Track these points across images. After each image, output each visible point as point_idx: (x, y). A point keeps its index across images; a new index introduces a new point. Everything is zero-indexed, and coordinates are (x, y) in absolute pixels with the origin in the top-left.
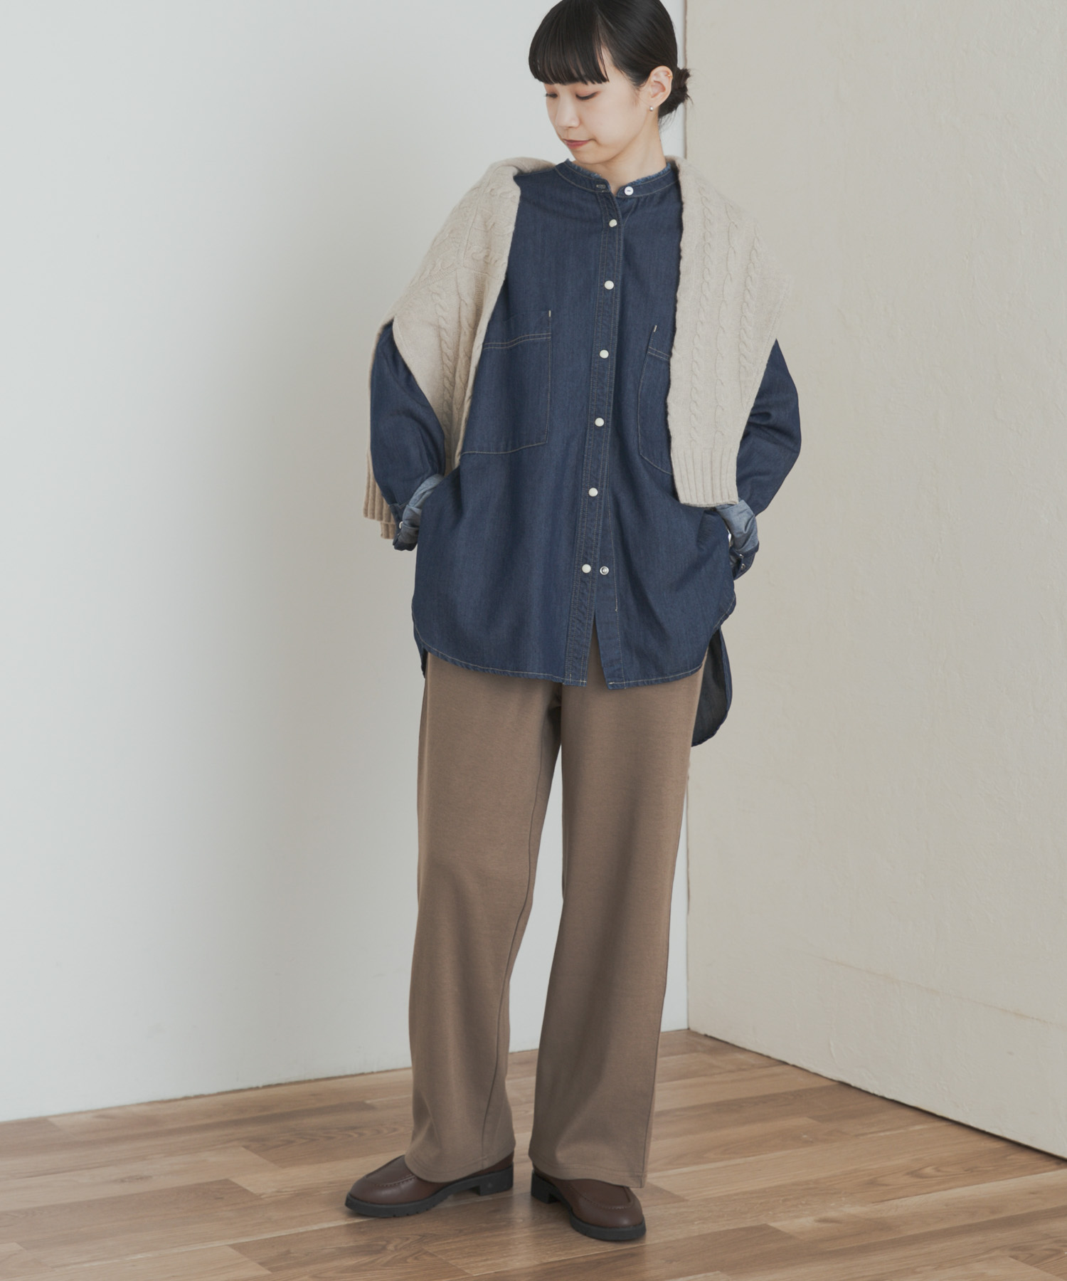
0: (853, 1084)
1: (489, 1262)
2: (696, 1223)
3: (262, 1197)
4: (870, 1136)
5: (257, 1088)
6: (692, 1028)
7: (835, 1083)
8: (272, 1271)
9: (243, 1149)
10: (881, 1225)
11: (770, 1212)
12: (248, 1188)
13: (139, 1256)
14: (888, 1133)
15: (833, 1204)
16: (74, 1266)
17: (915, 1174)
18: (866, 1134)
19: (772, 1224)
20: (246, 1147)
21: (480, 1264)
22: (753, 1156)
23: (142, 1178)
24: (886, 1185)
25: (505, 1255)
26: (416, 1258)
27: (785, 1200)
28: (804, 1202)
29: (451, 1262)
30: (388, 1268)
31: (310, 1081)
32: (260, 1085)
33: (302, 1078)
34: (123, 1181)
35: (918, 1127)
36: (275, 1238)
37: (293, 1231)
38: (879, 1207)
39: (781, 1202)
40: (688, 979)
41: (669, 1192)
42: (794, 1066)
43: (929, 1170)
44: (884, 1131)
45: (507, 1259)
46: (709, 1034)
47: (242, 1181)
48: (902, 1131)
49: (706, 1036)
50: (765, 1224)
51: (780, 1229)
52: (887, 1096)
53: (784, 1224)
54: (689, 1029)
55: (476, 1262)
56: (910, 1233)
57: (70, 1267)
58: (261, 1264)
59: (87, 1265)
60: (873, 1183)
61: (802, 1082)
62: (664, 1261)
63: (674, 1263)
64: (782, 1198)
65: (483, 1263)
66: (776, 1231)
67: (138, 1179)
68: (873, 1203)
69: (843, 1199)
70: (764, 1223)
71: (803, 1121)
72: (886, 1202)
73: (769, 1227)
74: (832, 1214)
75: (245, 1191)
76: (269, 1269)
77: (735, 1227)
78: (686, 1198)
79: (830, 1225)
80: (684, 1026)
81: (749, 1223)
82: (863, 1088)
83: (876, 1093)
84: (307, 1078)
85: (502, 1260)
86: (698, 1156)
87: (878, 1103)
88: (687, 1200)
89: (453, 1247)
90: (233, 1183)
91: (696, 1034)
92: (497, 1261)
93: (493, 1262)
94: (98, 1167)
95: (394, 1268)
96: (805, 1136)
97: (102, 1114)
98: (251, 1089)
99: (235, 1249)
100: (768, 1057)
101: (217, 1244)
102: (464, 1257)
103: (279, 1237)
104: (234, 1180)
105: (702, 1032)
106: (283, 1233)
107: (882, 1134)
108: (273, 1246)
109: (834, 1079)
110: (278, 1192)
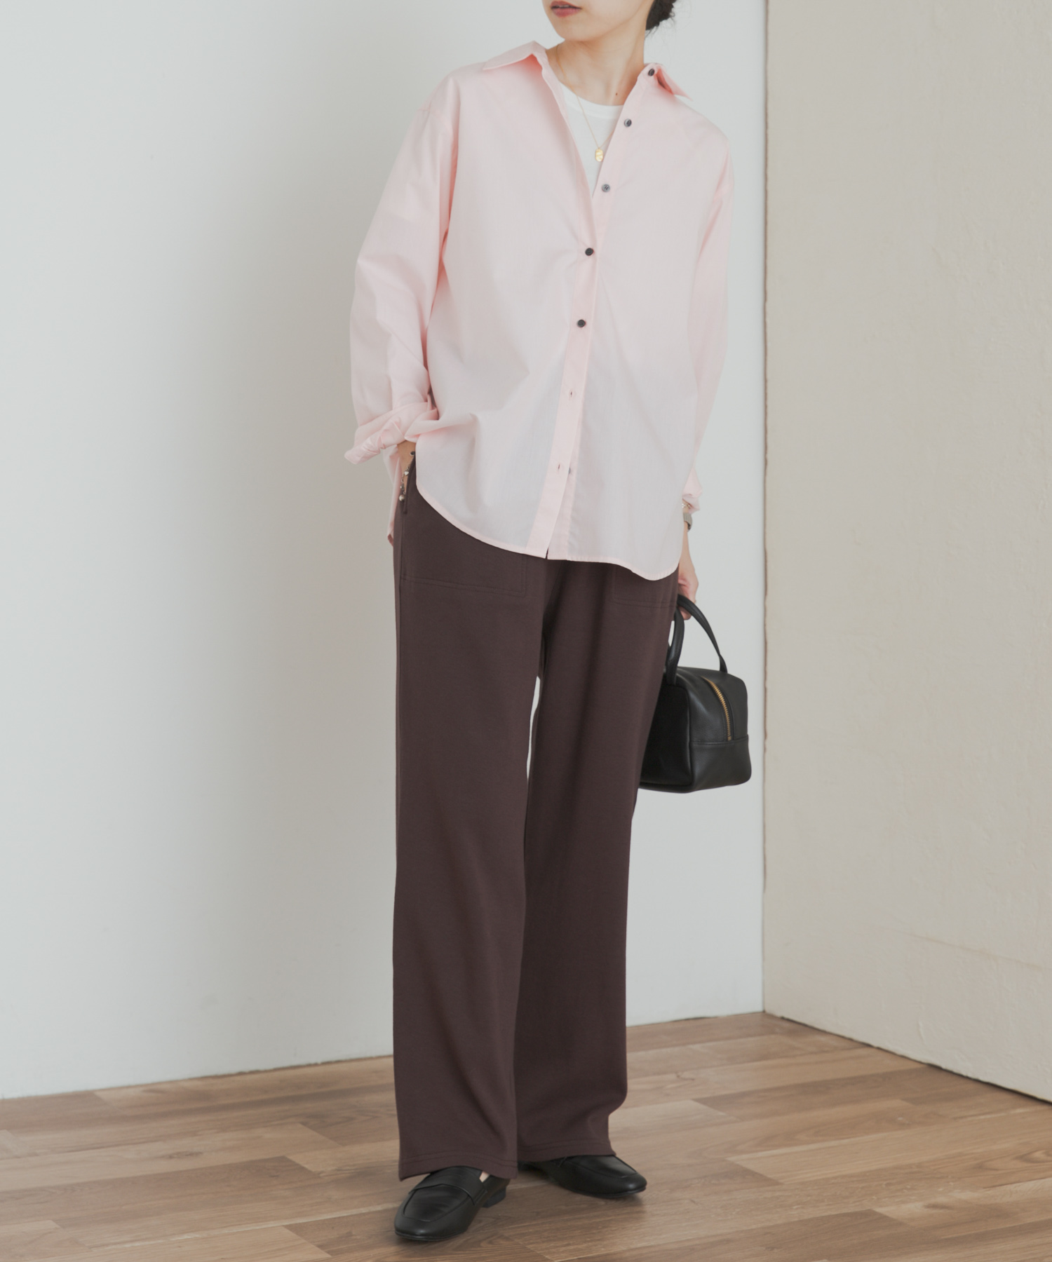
0: (944, 1066)
1: (572, 1247)
2: (795, 1207)
3: (321, 1175)
4: (970, 1119)
5: (316, 1065)
6: (768, 1010)
7: (922, 1066)
8: (331, 1255)
9: (301, 1126)
10: (997, 1212)
11: (874, 1197)
12: (306, 1166)
13: (186, 1236)
14: (988, 1116)
15: (941, 1189)
16: (114, 1247)
17: (1024, 1158)
18: (965, 1117)
19: (878, 1210)
20: (304, 1124)
21: (562, 1249)
22: (847, 1138)
23: (191, 1154)
24: (997, 1170)
25: (588, 1239)
26: (490, 1242)
27: (888, 1185)
28: (909, 1187)
29: (529, 1247)
30: (460, 1252)
31: (371, 1058)
32: (319, 1061)
33: (362, 1055)
34: (171, 1157)
35: (1019, 1111)
36: (335, 1218)
37: (355, 1212)
38: (991, 1192)
39: (884, 1186)
40: (764, 959)
41: (761, 1175)
42: (879, 1049)
43: (1038, 1155)
44: (984, 1114)
45: (590, 1244)
46: (786, 1016)
47: (298, 1158)
48: (1003, 1114)
49: (783, 1018)
50: (869, 1210)
51: (887, 1214)
52: (982, 1078)
53: (888, 1209)
54: (764, 1012)
55: (558, 1247)
56: (1029, 1221)
57: (110, 1248)
58: (320, 1246)
59: (128, 1246)
60: (980, 1167)
61: (890, 1065)
62: (764, 1248)
63: (776, 1250)
64: (885, 1183)
65: (564, 1248)
66: (883, 1218)
67: (187, 1155)
68: (984, 1188)
69: (952, 1184)
70: (869, 1208)
71: (895, 1103)
72: (998, 1188)
73: (875, 1213)
74: (941, 1200)
75: (303, 1169)
76: (328, 1252)
77: (839, 1212)
78: (781, 1181)
79: (941, 1211)
80: (759, 1008)
81: (852, 1208)
82: (955, 1071)
83: (970, 1075)
84: (368, 1055)
85: (585, 1245)
86: (789, 1138)
87: (971, 1086)
88: (782, 1184)
89: (531, 1230)
90: (290, 1161)
91: (772, 1016)
92: (580, 1247)
93: (576, 1247)
94: (144, 1142)
95: (467, 1252)
96: (900, 1119)
97: (152, 1089)
98: (309, 1065)
99: (291, 1230)
100: (851, 1040)
101: (271, 1224)
102: (543, 1242)
103: (339, 1218)
104: (291, 1157)
105: (779, 1014)
106: (344, 1214)
107: (982, 1117)
108: (333, 1228)
109: (923, 1061)
110: (338, 1170)
